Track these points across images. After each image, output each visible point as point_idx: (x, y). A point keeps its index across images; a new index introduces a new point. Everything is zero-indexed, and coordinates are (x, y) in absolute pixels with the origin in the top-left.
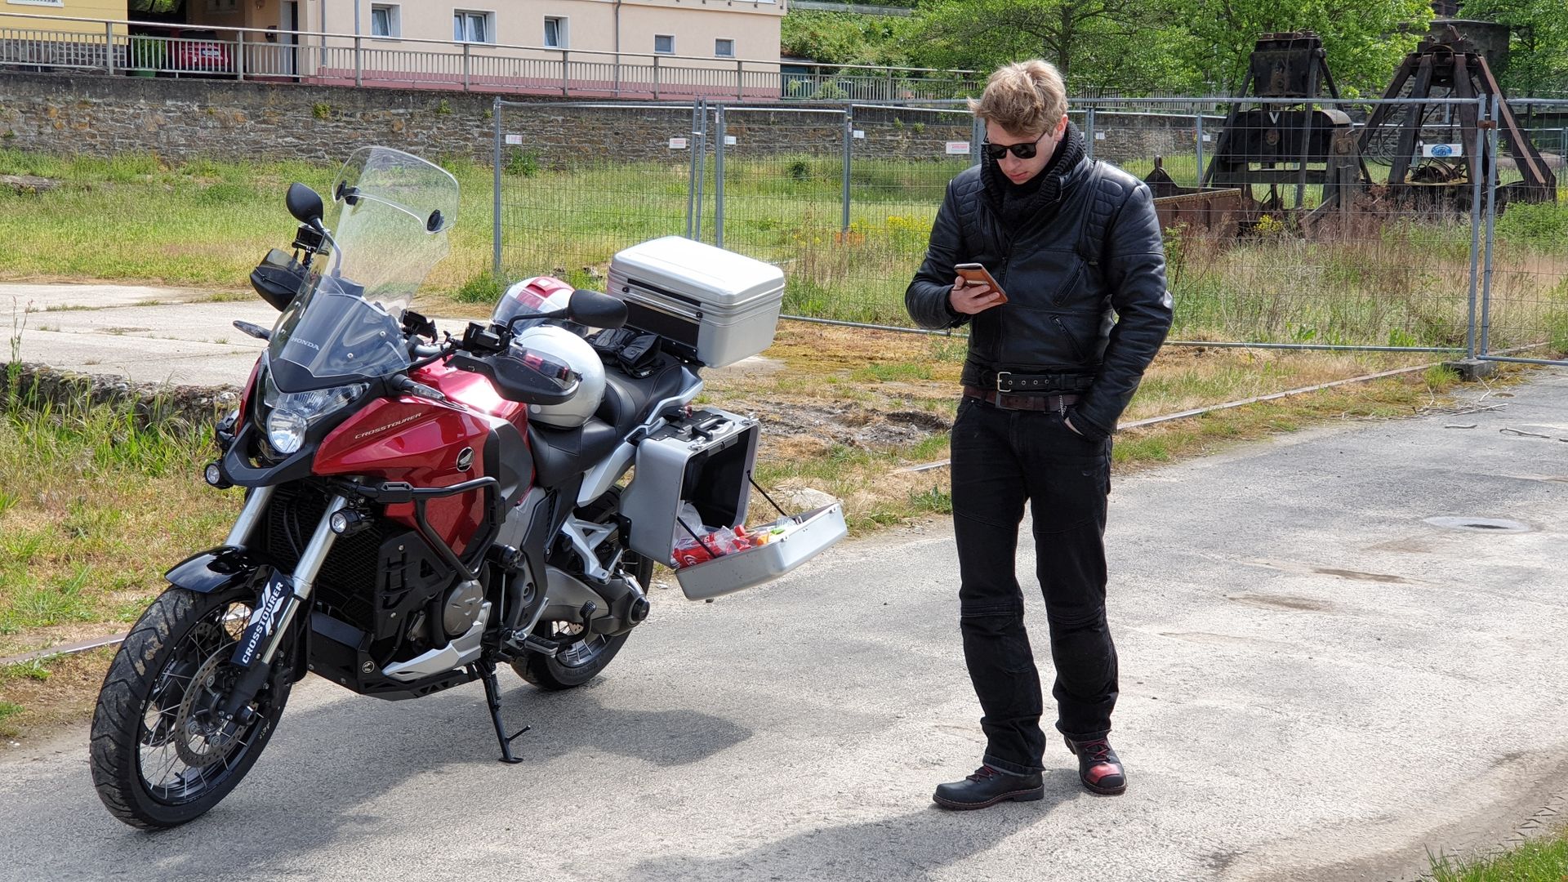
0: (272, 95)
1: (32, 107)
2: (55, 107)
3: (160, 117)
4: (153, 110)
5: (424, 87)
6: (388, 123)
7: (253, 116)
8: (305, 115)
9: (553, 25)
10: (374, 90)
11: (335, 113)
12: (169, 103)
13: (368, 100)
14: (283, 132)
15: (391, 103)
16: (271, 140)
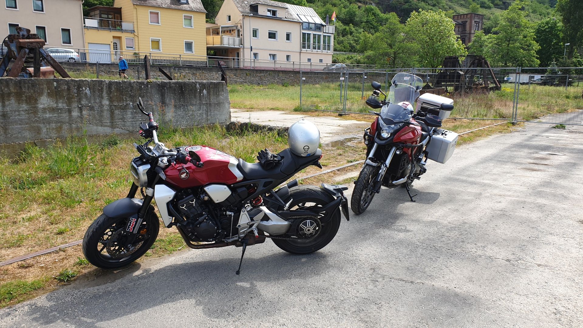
0: (238, 71)
1: (194, 73)
2: (198, 74)
3: (217, 75)
4: (216, 74)
5: (267, 69)
6: (260, 77)
7: (235, 75)
8: (245, 75)
9: (288, 57)
10: (258, 70)
11: (250, 75)
12: (219, 73)
13: (256, 72)
14: (240, 78)
15: (261, 73)
16: (238, 80)
